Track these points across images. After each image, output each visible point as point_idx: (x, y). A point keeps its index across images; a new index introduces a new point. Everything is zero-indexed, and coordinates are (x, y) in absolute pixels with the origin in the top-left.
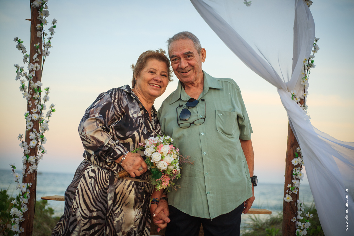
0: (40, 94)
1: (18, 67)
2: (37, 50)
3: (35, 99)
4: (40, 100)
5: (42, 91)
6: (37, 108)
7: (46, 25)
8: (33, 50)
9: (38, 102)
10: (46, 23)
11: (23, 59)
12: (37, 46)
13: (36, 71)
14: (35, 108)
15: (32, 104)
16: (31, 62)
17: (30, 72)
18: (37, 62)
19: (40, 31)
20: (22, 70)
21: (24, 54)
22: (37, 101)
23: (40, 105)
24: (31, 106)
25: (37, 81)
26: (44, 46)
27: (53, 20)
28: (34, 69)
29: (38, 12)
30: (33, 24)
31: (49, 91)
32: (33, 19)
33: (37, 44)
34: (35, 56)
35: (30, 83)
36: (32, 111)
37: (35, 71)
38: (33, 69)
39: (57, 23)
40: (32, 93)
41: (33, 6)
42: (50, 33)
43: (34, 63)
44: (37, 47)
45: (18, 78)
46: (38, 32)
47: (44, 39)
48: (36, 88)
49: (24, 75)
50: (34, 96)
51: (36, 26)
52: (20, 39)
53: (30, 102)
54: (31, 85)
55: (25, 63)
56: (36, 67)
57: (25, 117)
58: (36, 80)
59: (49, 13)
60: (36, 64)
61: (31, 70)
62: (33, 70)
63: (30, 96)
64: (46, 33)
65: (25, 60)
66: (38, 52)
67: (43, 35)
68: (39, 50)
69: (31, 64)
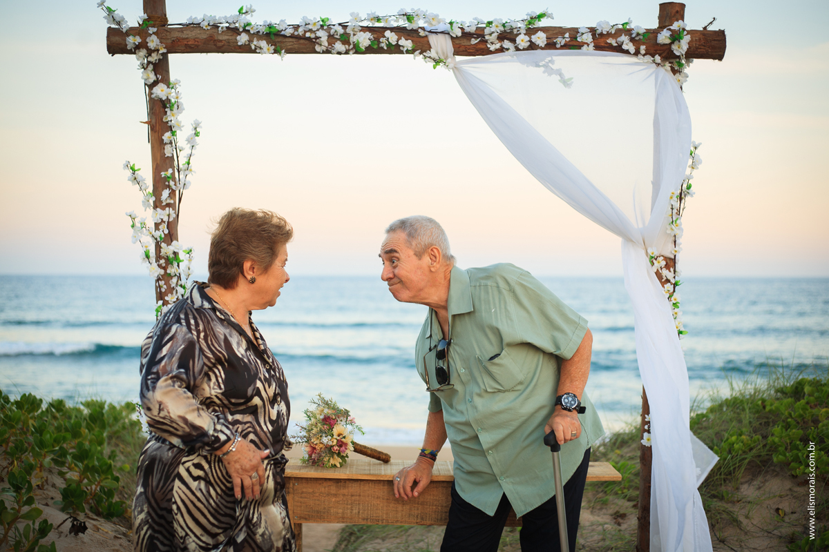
0: (178, 266)
1: (133, 216)
2: (167, 183)
3: (169, 277)
4: (179, 278)
5: (183, 261)
6: (177, 293)
7: (181, 130)
8: (160, 183)
9: (178, 281)
10: (180, 128)
11: (143, 202)
12: (169, 175)
13: (168, 222)
14: (172, 294)
15: (165, 286)
16: (158, 205)
17: (157, 226)
18: (168, 205)
19: (170, 145)
20: (143, 225)
21: (144, 191)
22: (174, 280)
23: (181, 286)
24: (163, 290)
25: (172, 241)
26: (179, 172)
27: (193, 123)
28: (164, 220)
29: (166, 110)
30: (155, 132)
31: (193, 254)
32: (154, 121)
33: (167, 171)
34: (166, 193)
35: (158, 247)
36: (166, 298)
37: (166, 223)
38: (162, 219)
39: (201, 127)
40: (164, 265)
41: (153, 96)
42: (189, 145)
43: (163, 208)
44: (169, 177)
45: (136, 239)
46: (166, 147)
47: (178, 157)
48: (171, 256)
49: (148, 233)
50: (168, 271)
51: (163, 137)
52: (134, 164)
53: (162, 283)
54: (163, 252)
55: (148, 208)
56: (169, 215)
57: (155, 313)
58: (170, 240)
59: (185, 106)
60: (167, 209)
61: (160, 221)
62: (162, 221)
63: (162, 272)
64: (180, 146)
65: (146, 203)
66: (169, 187)
67: (175, 150)
68: (172, 183)
69: (158, 209)
